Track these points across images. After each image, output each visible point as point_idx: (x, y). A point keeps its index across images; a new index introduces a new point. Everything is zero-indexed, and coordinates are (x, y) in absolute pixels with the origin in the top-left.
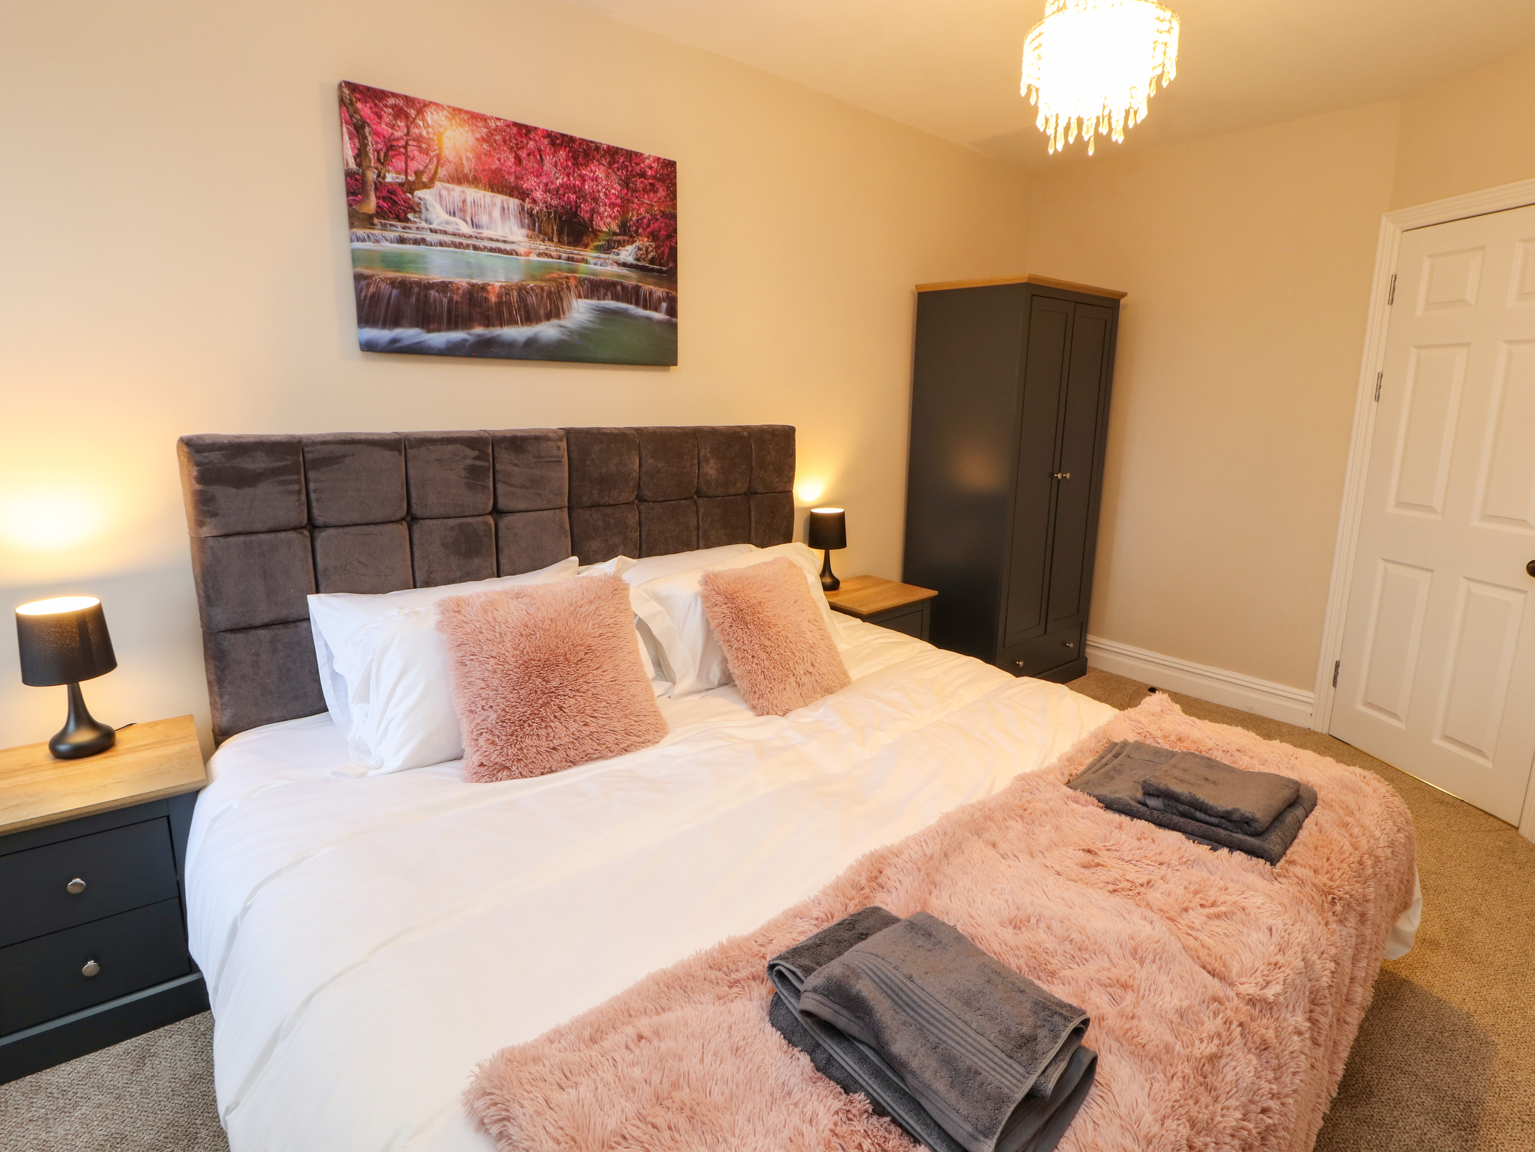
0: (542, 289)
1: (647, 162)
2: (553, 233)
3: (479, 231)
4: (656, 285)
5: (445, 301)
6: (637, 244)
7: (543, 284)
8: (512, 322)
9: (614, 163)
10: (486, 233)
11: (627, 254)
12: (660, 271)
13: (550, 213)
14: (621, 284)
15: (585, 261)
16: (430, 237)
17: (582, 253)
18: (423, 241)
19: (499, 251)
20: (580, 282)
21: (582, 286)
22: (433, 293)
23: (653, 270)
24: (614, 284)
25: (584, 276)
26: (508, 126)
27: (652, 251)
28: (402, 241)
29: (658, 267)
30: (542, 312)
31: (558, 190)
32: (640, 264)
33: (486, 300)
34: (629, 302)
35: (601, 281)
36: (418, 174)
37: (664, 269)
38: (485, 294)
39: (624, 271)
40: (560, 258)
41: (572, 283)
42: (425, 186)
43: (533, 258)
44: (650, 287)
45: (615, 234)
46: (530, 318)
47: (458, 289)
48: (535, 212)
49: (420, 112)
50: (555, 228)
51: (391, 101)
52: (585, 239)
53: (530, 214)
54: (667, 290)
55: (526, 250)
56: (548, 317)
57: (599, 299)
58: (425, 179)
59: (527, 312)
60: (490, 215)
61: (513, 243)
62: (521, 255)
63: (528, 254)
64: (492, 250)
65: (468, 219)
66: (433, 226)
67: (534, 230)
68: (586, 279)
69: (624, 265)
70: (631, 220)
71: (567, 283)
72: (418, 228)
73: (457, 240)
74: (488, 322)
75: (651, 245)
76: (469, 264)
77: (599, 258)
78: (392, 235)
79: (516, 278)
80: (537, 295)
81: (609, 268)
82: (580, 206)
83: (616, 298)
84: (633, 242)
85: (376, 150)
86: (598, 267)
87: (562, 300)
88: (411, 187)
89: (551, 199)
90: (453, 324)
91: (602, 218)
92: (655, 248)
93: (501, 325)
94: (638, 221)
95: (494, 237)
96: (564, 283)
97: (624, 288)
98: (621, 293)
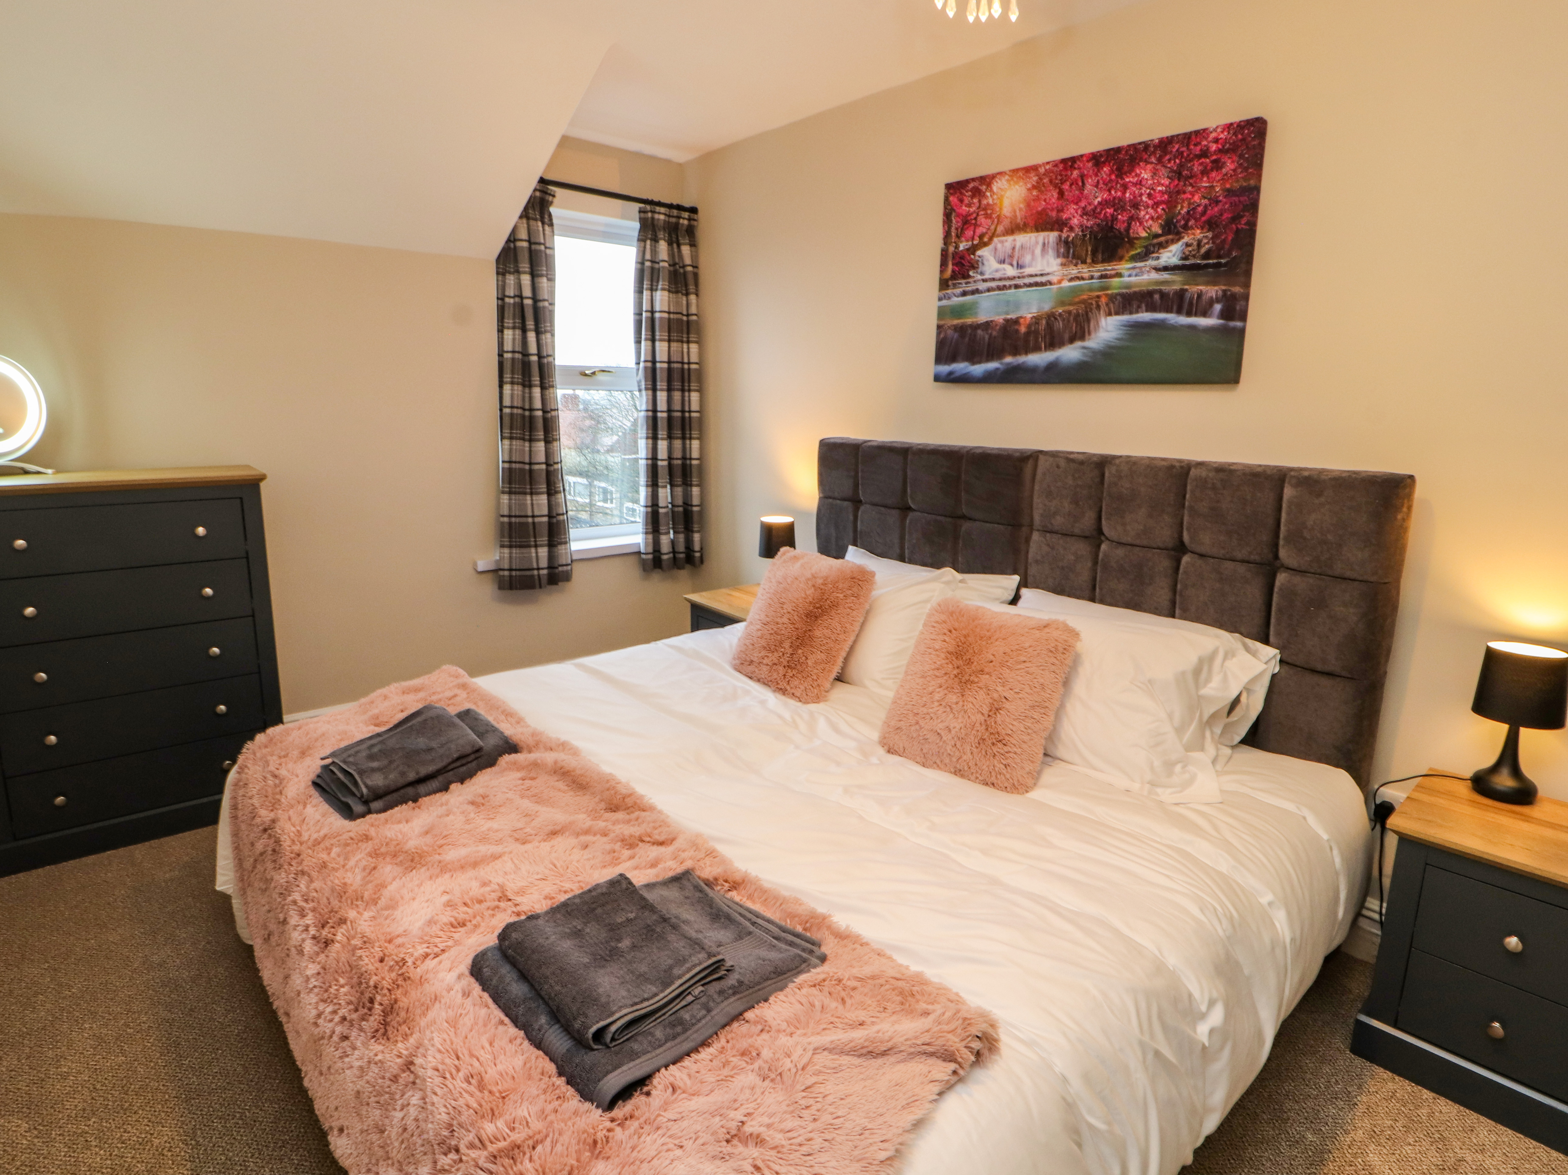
0: (1069, 312)
1: (1213, 135)
2: (1087, 255)
3: (1022, 271)
4: (1207, 283)
5: (987, 337)
6: (1186, 239)
7: (1071, 308)
8: (1037, 349)
9: (1166, 155)
10: (1028, 271)
11: (1171, 255)
12: (1217, 266)
13: (1085, 236)
14: (1161, 292)
15: (1119, 275)
16: (982, 286)
17: (1115, 267)
18: (977, 291)
19: (1037, 284)
20: (1112, 298)
21: (1113, 303)
22: (979, 332)
23: (1207, 266)
24: (1150, 293)
25: (1116, 291)
26: (1056, 166)
27: (1208, 243)
28: (964, 294)
29: (1215, 261)
30: (1066, 336)
31: (1094, 210)
32: (1187, 263)
33: (1017, 331)
34: (1168, 310)
35: (1135, 293)
36: (981, 237)
37: (1223, 261)
38: (1016, 327)
39: (1165, 276)
40: (1092, 278)
41: (1104, 300)
42: (985, 244)
43: (1066, 284)
44: (1200, 287)
45: (1157, 236)
46: (1054, 343)
47: (996, 325)
48: (1071, 239)
49: (989, 185)
50: (1090, 249)
51: (971, 185)
52: (1120, 252)
53: (1066, 242)
54: (1224, 288)
55: (1059, 278)
56: (1072, 341)
57: (1131, 313)
58: (986, 240)
59: (1052, 338)
60: (1033, 254)
61: (1048, 274)
62: (1054, 284)
63: (1060, 282)
64: (1030, 285)
65: (1015, 263)
66: (986, 276)
67: (1068, 257)
68: (1117, 294)
69: (1166, 269)
70: (1179, 213)
71: (1097, 302)
72: (975, 282)
73: (1001, 283)
74: (1015, 352)
75: (1206, 237)
76: (1008, 303)
77: (1134, 268)
78: (958, 291)
79: (1047, 307)
80: (1063, 320)
81: (1145, 277)
82: (1117, 219)
83: (1152, 308)
84: (1178, 240)
85: (957, 229)
86: (1133, 279)
87: (1089, 321)
88: (973, 249)
89: (1088, 220)
90: (991, 356)
91: (1141, 223)
92: (1212, 238)
93: (1026, 353)
94: (1188, 212)
95: (1033, 273)
96: (1094, 303)
97: (1163, 294)
98: (1159, 301)
